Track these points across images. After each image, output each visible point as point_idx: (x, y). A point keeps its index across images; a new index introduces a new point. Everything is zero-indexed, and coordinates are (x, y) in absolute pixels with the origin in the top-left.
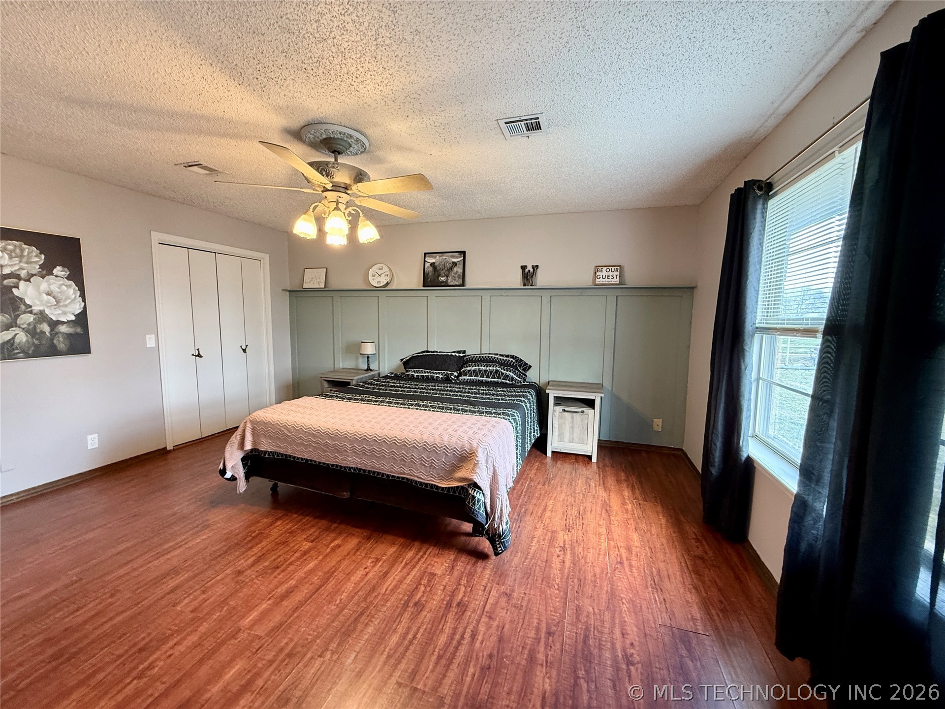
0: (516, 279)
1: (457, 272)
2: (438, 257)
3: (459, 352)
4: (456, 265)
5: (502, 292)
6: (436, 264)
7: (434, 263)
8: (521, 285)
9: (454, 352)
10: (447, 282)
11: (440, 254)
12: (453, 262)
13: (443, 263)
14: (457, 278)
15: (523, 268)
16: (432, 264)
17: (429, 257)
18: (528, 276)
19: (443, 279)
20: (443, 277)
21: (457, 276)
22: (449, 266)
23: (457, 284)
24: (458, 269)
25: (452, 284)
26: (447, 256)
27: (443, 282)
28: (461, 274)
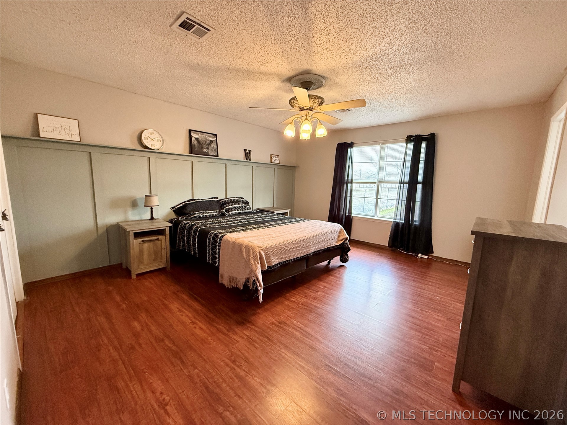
0: (241, 156)
1: (213, 147)
2: (200, 135)
3: (215, 198)
4: (212, 142)
5: (236, 163)
6: (200, 139)
7: (198, 138)
8: (244, 159)
9: (211, 198)
10: (208, 153)
11: (202, 133)
12: (210, 140)
13: (204, 139)
14: (214, 151)
15: (245, 150)
16: (197, 139)
17: (194, 133)
18: (248, 154)
19: (205, 150)
20: (205, 149)
21: (214, 150)
22: (208, 142)
23: (215, 155)
24: (213, 145)
25: (211, 154)
26: (206, 135)
27: (205, 152)
28: (216, 149)
